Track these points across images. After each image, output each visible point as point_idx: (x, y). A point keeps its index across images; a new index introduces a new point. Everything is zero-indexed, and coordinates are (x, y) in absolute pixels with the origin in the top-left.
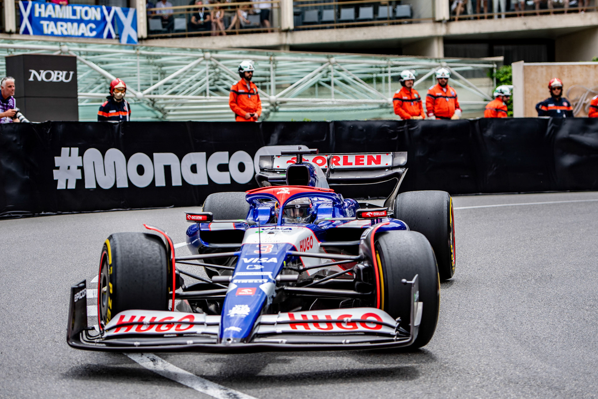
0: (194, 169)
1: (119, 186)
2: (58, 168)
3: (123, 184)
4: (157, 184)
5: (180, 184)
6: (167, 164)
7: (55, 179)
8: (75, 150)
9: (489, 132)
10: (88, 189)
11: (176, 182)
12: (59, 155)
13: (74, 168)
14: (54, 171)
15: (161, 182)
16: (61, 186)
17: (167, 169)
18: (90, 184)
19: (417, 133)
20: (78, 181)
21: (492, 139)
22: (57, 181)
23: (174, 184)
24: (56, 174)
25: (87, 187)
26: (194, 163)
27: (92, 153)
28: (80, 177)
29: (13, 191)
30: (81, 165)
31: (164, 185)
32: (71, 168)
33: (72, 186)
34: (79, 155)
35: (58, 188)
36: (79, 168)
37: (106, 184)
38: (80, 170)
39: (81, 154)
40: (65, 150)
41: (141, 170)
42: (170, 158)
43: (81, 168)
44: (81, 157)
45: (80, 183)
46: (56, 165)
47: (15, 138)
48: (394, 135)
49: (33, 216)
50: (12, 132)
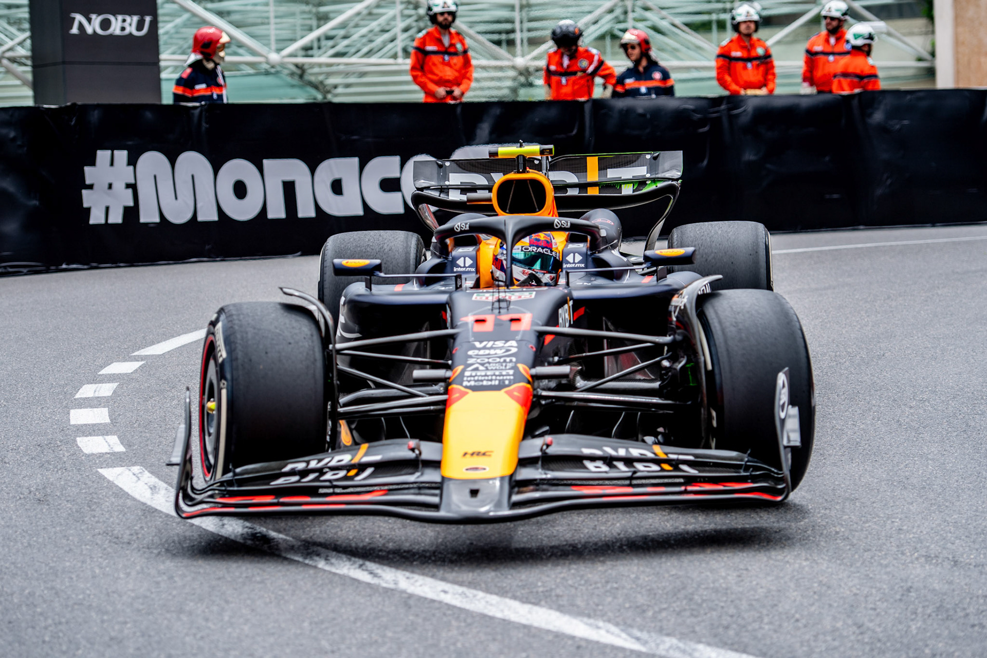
0: (337, 187)
1: (200, 218)
2: (91, 187)
3: (208, 214)
4: (271, 215)
5: (312, 214)
6: (288, 178)
7: (85, 205)
8: (122, 155)
9: (878, 117)
10: (146, 224)
11: (306, 210)
12: (93, 163)
13: (119, 186)
14: (84, 192)
15: (277, 211)
16: (96, 218)
17: (289, 188)
18: (148, 216)
19: (744, 120)
20: (127, 209)
21: (883, 129)
22: (88, 210)
23: (301, 215)
24: (87, 198)
25: (143, 219)
26: (337, 176)
27: (152, 161)
28: (131, 203)
29: (11, 227)
30: (132, 181)
31: (283, 215)
32: (114, 186)
33: (116, 218)
34: (129, 164)
35: (92, 221)
36: (128, 186)
37: (179, 215)
38: (130, 191)
39: (132, 161)
40: (103, 155)
41: (240, 190)
42: (295, 169)
43: (133, 187)
44: (131, 168)
45: (131, 212)
46: (88, 182)
47: (12, 134)
48: (702, 122)
49: (47, 271)
50: (7, 124)
